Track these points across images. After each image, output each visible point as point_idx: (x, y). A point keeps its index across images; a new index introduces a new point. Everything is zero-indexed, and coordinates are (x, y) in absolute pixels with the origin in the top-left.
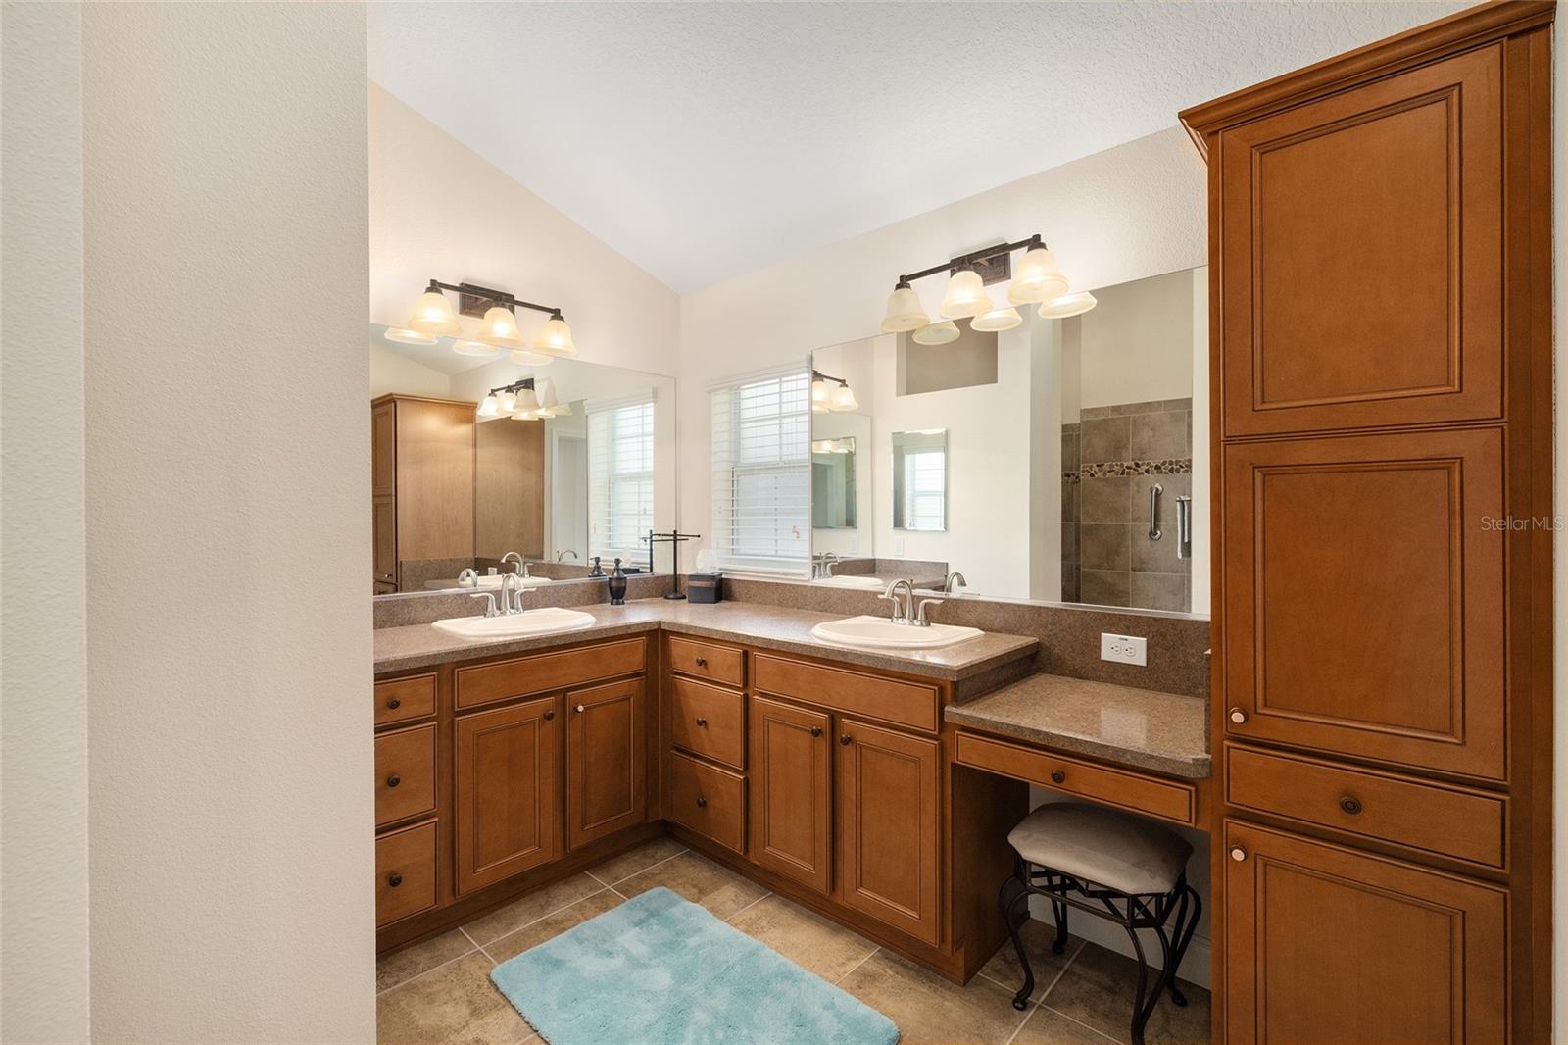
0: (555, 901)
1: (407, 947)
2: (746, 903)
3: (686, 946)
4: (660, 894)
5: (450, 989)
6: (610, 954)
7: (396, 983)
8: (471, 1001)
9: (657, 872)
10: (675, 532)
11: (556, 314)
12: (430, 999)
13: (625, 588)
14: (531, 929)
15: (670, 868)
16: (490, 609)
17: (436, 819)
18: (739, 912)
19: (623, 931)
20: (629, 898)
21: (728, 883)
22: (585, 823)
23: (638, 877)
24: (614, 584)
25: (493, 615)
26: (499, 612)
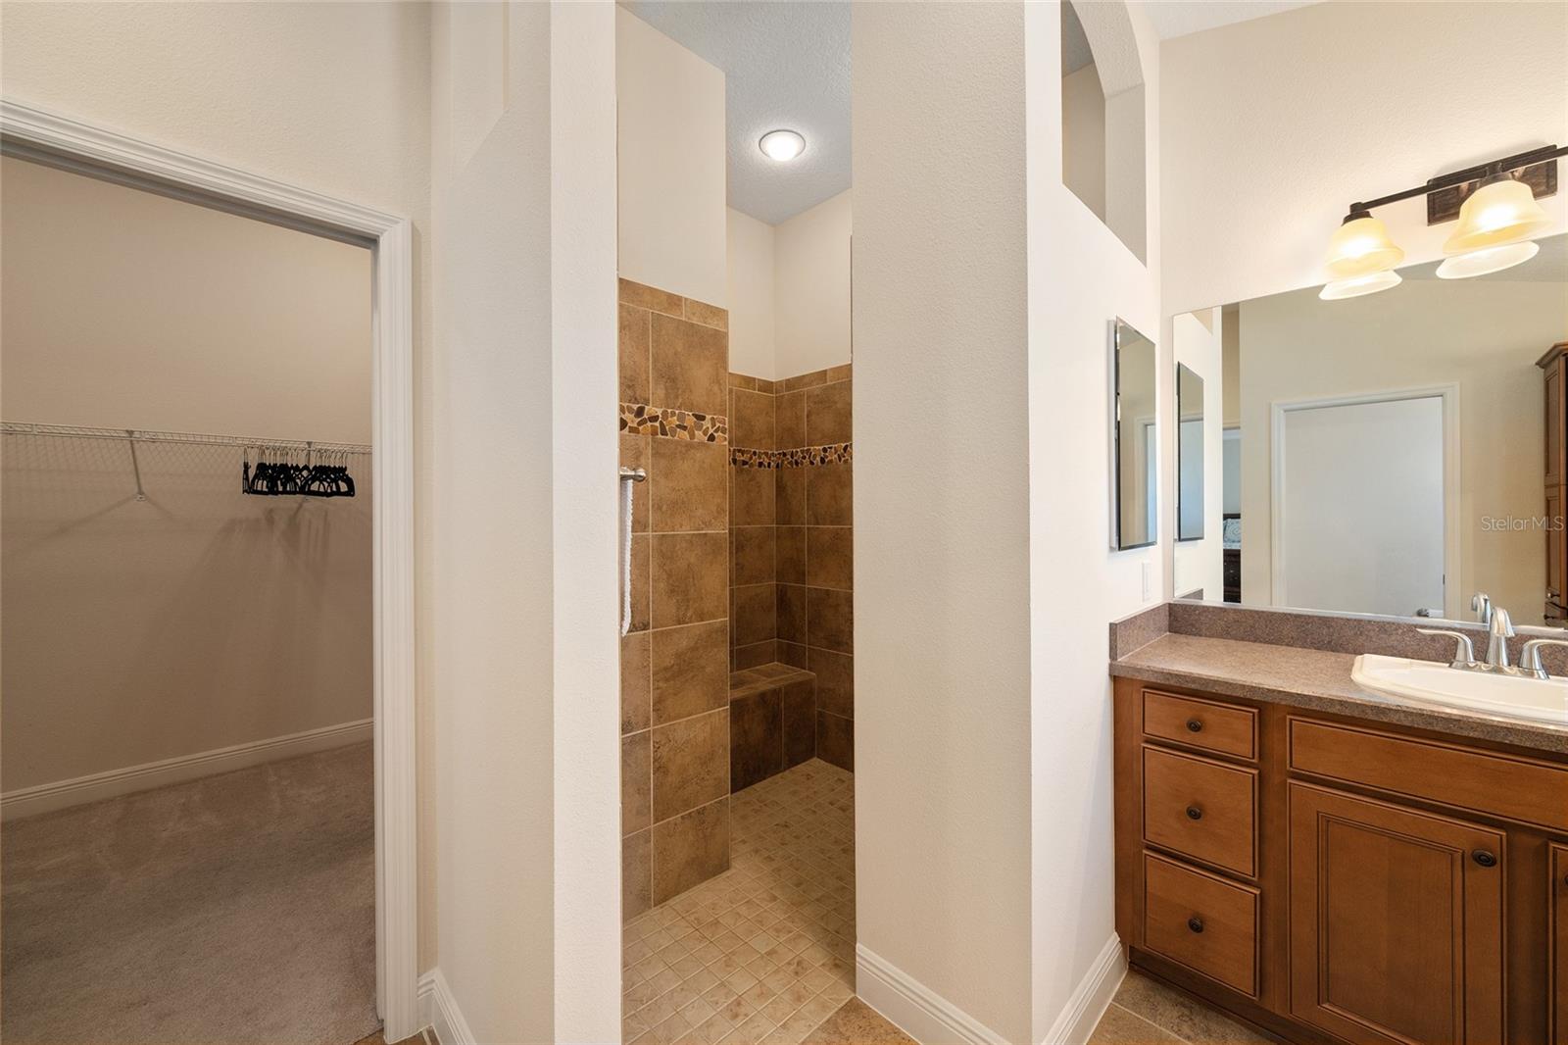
16: (1459, 657)
17: (1256, 890)
25: (1467, 667)
26: (1483, 666)
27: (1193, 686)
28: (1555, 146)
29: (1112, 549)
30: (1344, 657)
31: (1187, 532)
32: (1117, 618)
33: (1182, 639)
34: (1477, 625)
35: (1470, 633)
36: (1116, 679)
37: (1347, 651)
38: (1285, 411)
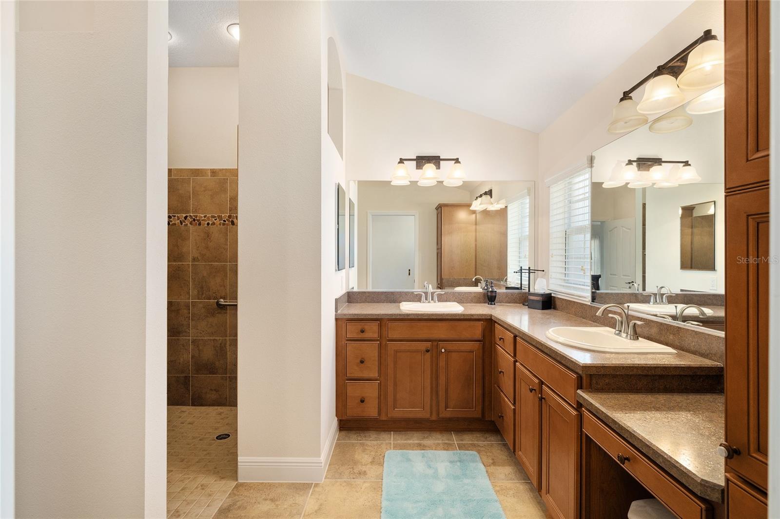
0: (430, 438)
1: (373, 430)
2: (511, 479)
3: (461, 481)
4: (471, 455)
5: (372, 451)
6: (429, 467)
7: (360, 440)
8: (374, 458)
9: (481, 445)
10: (529, 268)
11: (457, 161)
12: (364, 451)
13: (496, 296)
14: (413, 444)
15: (490, 446)
16: (422, 299)
17: (379, 382)
18: (503, 481)
19: (442, 461)
20: (460, 450)
21: (510, 466)
22: (446, 407)
23: (471, 444)
24: (489, 294)
25: (424, 302)
26: (427, 301)
27: (362, 317)
28: (439, 157)
29: (336, 270)
30: (397, 304)
31: (351, 266)
32: (337, 296)
33: (352, 304)
34: (425, 290)
35: (424, 293)
36: (337, 320)
37: (397, 302)
38: (373, 215)
